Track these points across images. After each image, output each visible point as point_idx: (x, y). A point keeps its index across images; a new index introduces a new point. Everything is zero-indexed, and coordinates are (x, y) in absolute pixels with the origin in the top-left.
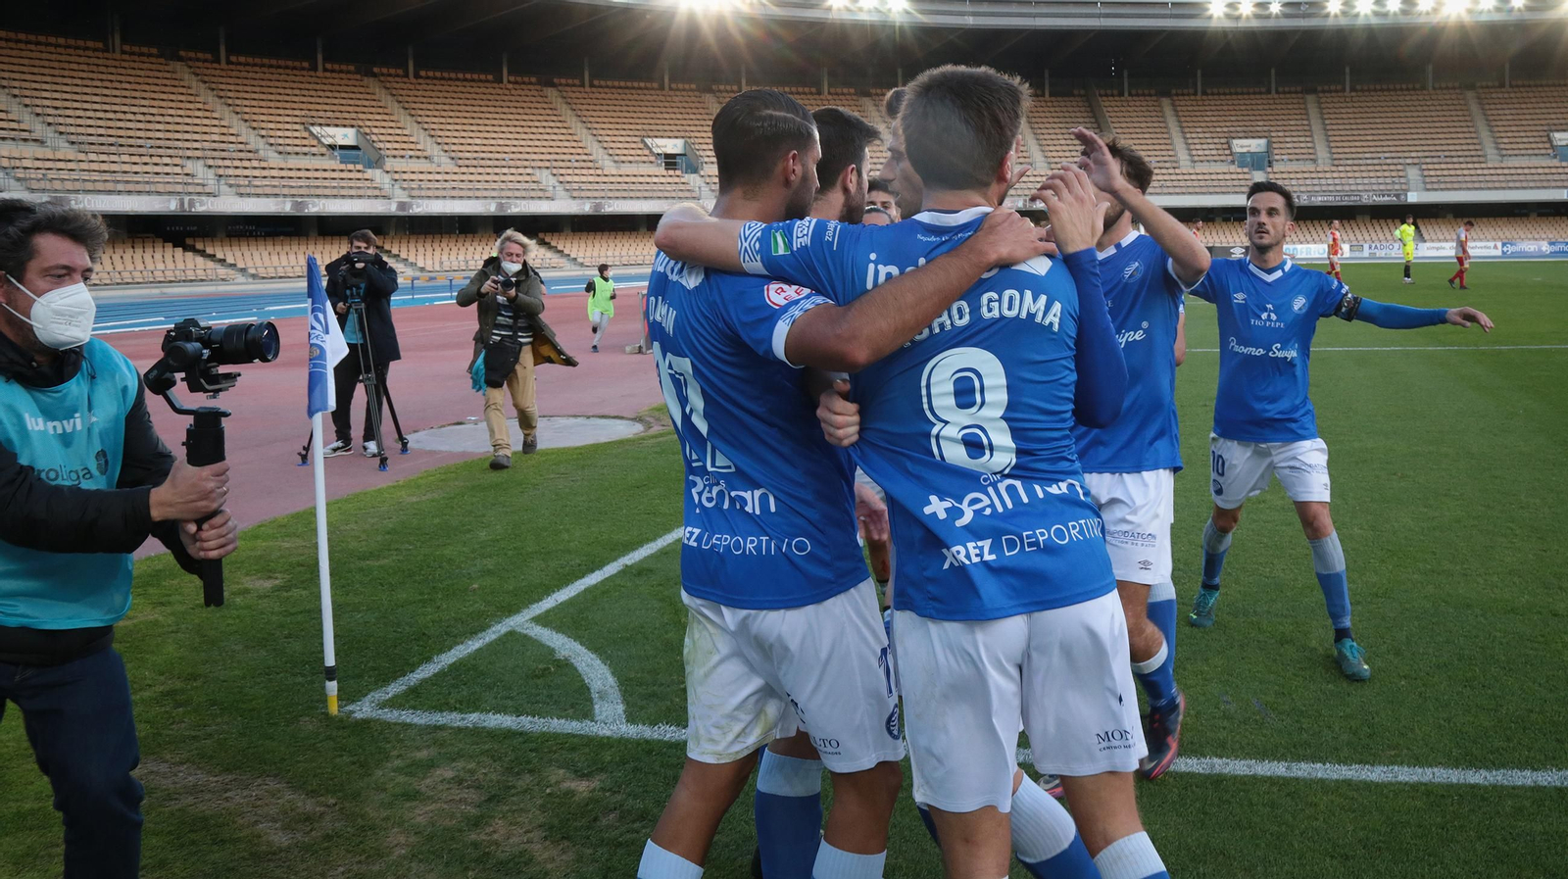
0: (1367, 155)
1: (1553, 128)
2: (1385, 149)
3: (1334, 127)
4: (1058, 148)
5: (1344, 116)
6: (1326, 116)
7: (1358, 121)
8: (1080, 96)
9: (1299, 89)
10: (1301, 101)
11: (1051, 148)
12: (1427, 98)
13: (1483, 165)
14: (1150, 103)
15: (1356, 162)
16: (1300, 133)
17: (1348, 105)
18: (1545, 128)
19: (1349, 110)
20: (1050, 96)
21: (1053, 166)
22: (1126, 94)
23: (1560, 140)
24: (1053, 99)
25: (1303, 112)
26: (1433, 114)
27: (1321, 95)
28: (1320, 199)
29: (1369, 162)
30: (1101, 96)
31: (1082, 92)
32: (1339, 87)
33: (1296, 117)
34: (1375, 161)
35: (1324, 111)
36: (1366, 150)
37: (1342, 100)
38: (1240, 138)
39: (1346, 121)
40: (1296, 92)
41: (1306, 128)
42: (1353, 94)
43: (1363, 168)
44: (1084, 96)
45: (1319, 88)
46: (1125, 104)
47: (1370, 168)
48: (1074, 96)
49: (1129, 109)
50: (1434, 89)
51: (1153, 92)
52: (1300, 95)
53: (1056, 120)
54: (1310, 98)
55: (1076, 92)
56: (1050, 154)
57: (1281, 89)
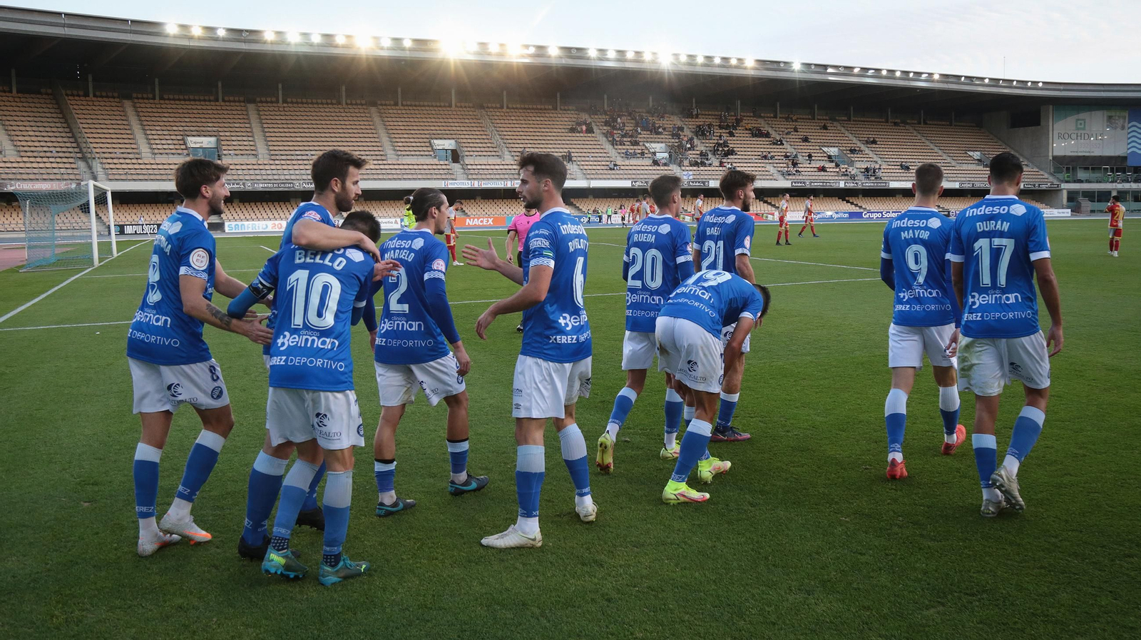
0: (297, 153)
1: (433, 136)
2: (311, 148)
3: (271, 130)
4: (27, 138)
5: (278, 122)
6: (264, 121)
7: (289, 126)
8: (47, 94)
9: (242, 99)
10: (243, 108)
11: (20, 138)
12: (342, 110)
13: (385, 162)
14: (113, 104)
15: (289, 157)
16: (243, 134)
17: (282, 113)
18: (427, 136)
19: (282, 118)
20: (18, 92)
21: (22, 154)
22: (91, 95)
23: (438, 145)
24: (20, 95)
25: (245, 117)
26: (346, 123)
27: (259, 104)
28: (261, 185)
29: (299, 157)
30: (67, 95)
31: (49, 91)
32: (274, 99)
33: (240, 121)
34: (304, 157)
35: (262, 117)
36: (296, 148)
37: (276, 109)
38: (194, 136)
39: (279, 126)
40: (239, 101)
41: (248, 130)
42: (285, 105)
43: (294, 162)
44: (51, 94)
45: (258, 99)
46: (90, 103)
47: (300, 162)
48: (40, 93)
49: (94, 107)
50: (347, 104)
51: (116, 95)
52: (242, 104)
53: (24, 114)
54: (251, 107)
55: (43, 90)
56: (19, 143)
57: (226, 99)
